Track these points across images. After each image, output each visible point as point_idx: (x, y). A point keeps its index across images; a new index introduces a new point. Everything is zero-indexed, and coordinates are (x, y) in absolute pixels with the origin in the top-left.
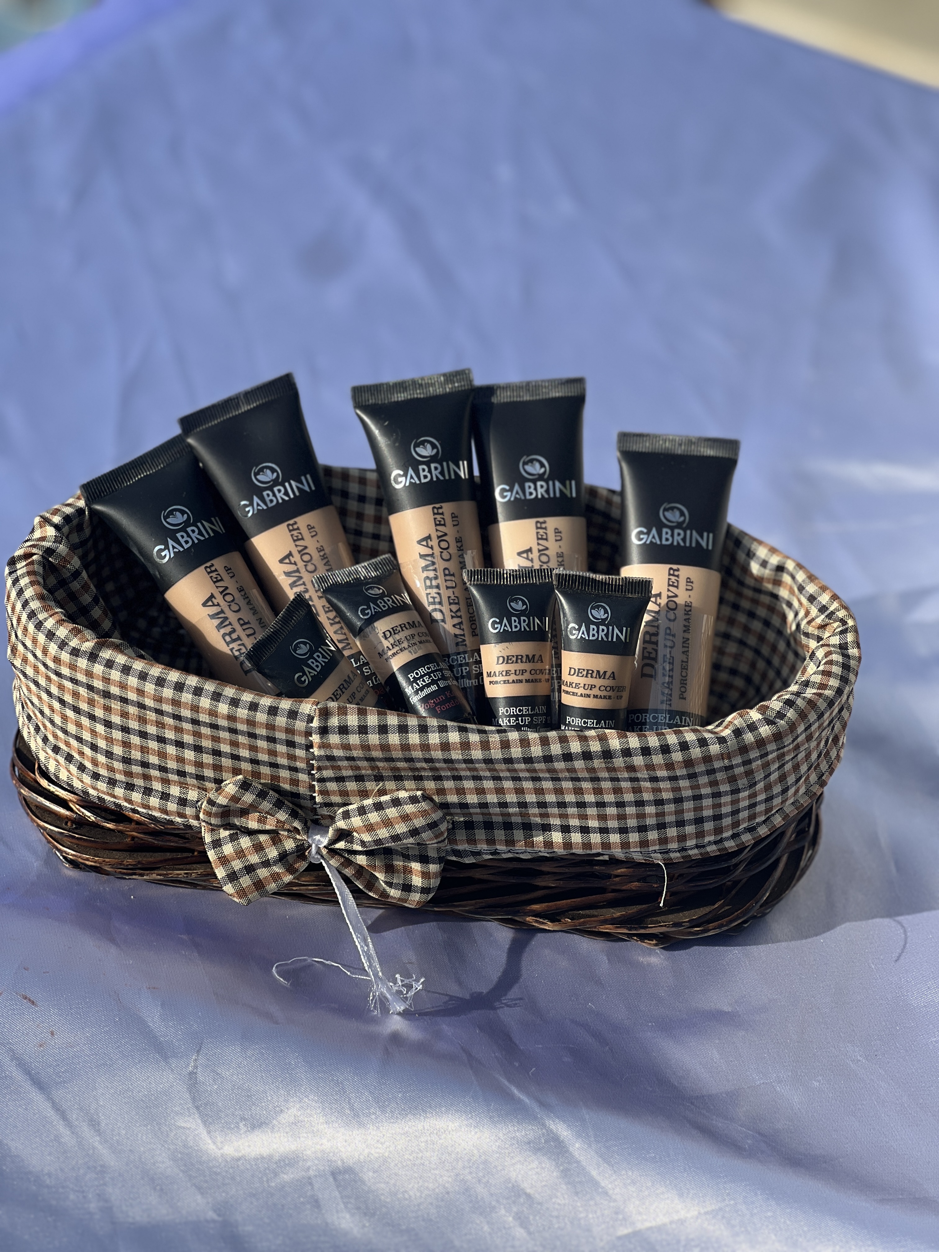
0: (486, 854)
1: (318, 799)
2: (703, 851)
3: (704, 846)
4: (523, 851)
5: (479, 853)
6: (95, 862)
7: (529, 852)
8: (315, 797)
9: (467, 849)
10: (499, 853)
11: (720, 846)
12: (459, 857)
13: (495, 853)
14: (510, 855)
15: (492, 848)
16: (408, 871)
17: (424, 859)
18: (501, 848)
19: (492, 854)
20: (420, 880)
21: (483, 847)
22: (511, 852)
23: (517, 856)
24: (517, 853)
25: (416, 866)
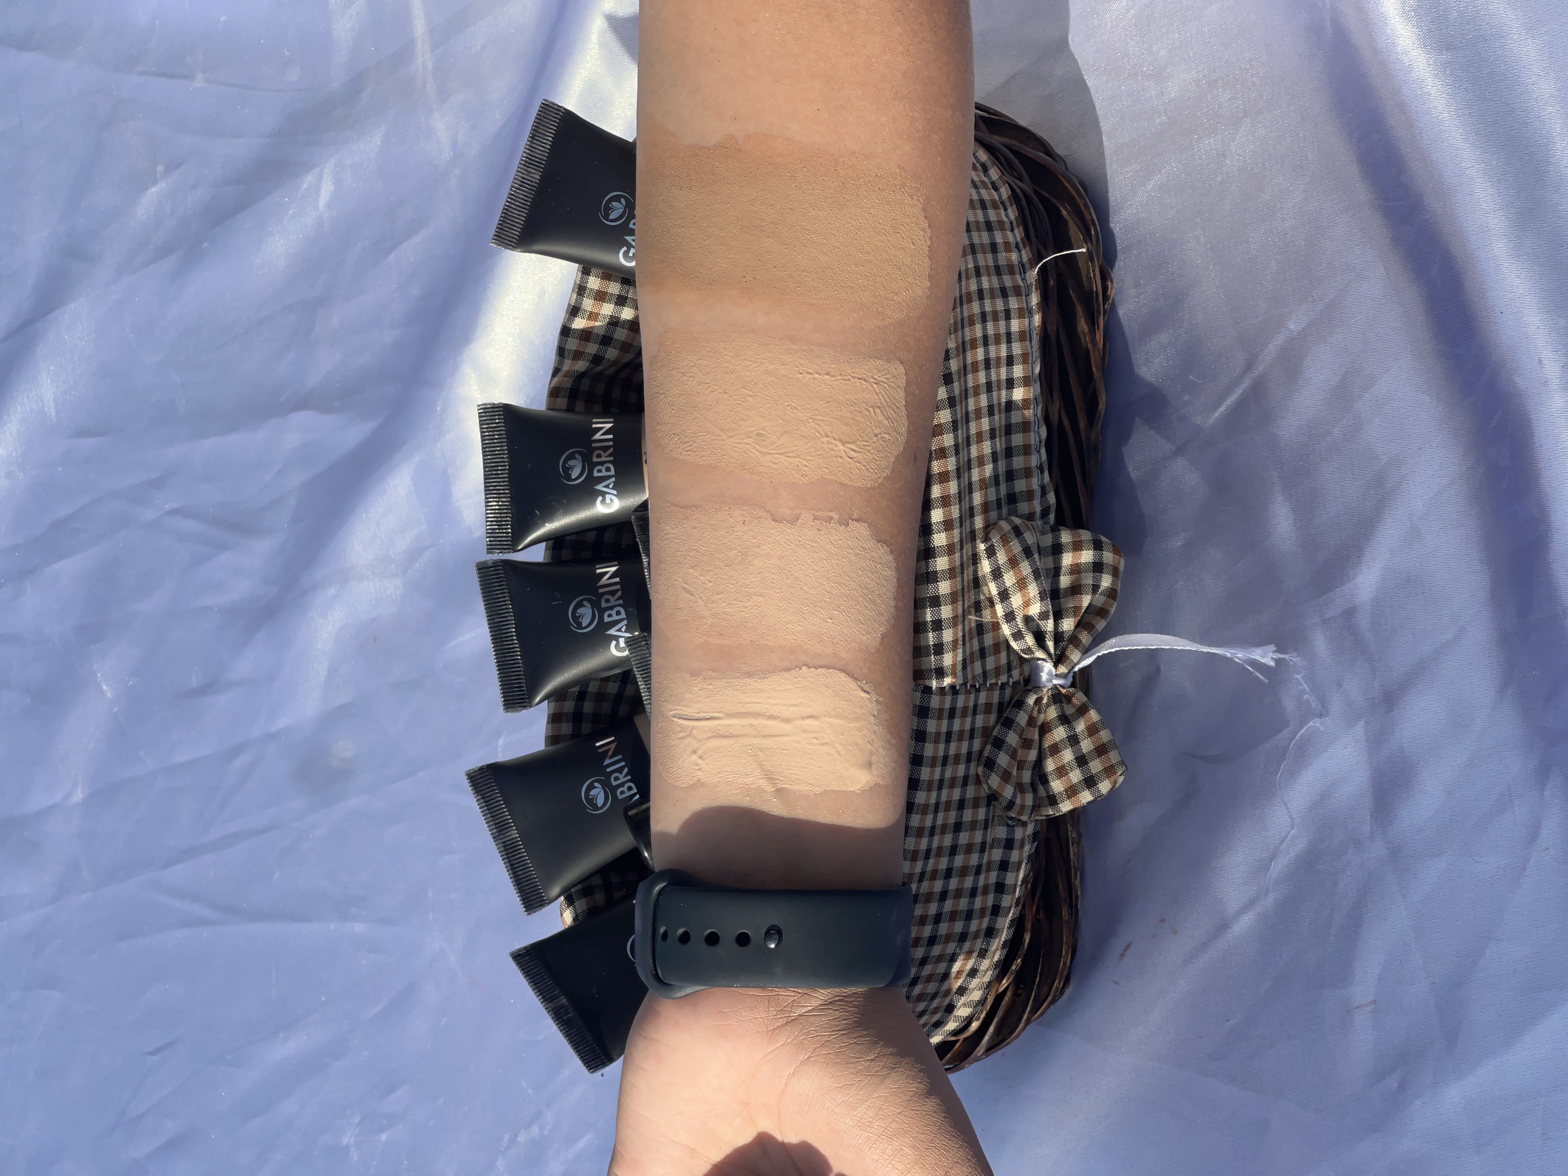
0: (1043, 479)
1: (1003, 679)
2: (1015, 224)
3: (1011, 223)
4: (1037, 436)
5: (1043, 488)
6: (1067, 954)
7: (1038, 428)
8: (1002, 683)
9: (1039, 501)
10: (1041, 464)
11: (1007, 204)
12: (1049, 510)
13: (1041, 468)
14: (1043, 451)
15: (1036, 472)
16: (1076, 569)
17: (1057, 550)
18: (1034, 461)
19: (1042, 472)
20: (1084, 552)
21: (1035, 483)
22: (1040, 450)
23: (1043, 443)
24: (1040, 442)
25: (1067, 559)
